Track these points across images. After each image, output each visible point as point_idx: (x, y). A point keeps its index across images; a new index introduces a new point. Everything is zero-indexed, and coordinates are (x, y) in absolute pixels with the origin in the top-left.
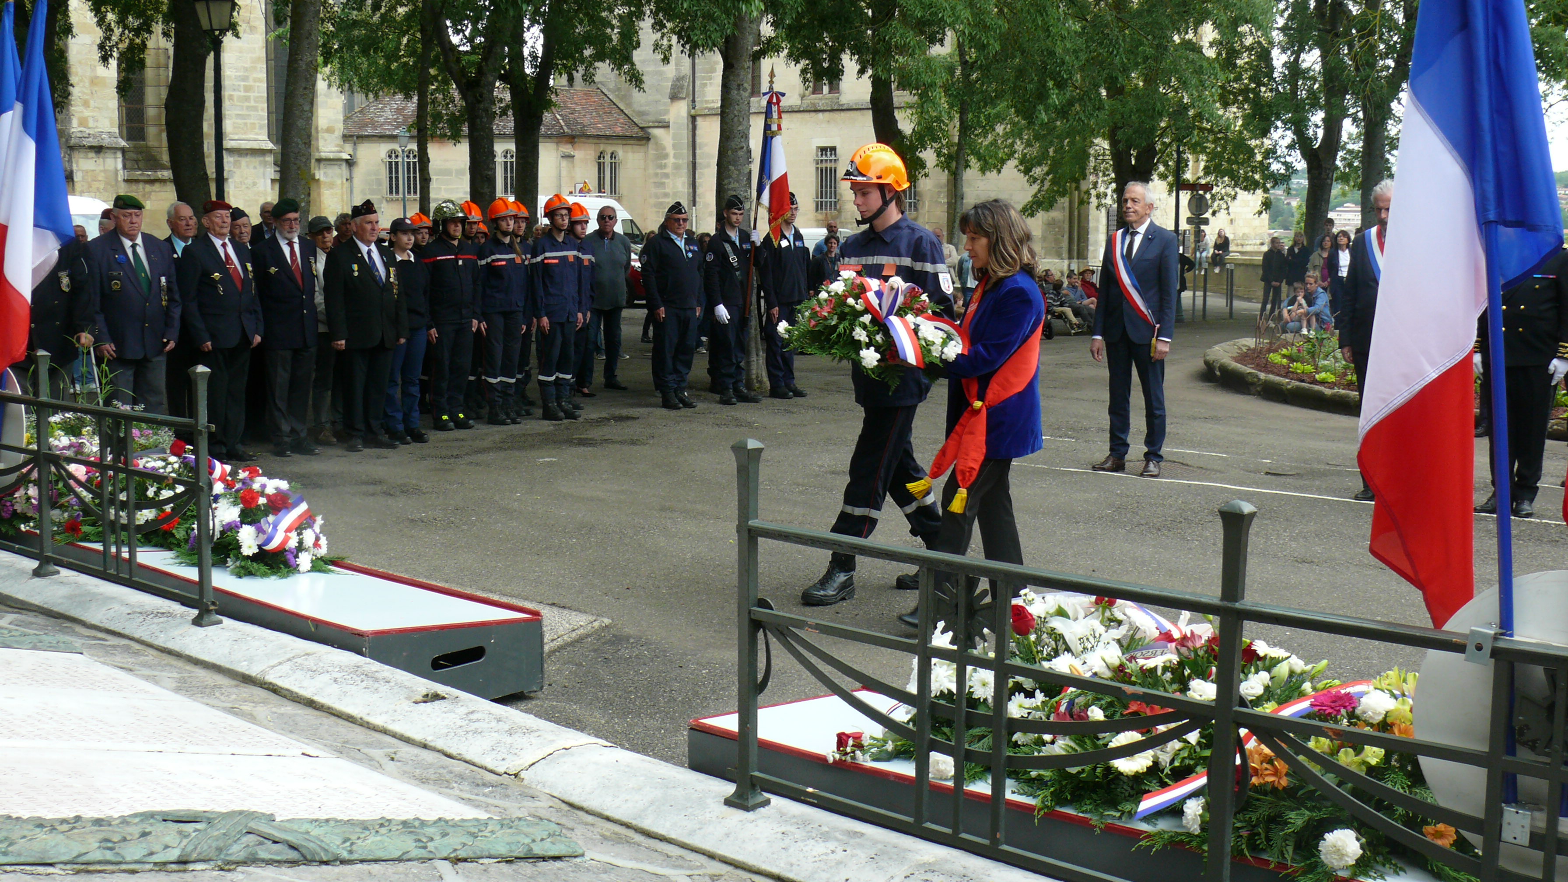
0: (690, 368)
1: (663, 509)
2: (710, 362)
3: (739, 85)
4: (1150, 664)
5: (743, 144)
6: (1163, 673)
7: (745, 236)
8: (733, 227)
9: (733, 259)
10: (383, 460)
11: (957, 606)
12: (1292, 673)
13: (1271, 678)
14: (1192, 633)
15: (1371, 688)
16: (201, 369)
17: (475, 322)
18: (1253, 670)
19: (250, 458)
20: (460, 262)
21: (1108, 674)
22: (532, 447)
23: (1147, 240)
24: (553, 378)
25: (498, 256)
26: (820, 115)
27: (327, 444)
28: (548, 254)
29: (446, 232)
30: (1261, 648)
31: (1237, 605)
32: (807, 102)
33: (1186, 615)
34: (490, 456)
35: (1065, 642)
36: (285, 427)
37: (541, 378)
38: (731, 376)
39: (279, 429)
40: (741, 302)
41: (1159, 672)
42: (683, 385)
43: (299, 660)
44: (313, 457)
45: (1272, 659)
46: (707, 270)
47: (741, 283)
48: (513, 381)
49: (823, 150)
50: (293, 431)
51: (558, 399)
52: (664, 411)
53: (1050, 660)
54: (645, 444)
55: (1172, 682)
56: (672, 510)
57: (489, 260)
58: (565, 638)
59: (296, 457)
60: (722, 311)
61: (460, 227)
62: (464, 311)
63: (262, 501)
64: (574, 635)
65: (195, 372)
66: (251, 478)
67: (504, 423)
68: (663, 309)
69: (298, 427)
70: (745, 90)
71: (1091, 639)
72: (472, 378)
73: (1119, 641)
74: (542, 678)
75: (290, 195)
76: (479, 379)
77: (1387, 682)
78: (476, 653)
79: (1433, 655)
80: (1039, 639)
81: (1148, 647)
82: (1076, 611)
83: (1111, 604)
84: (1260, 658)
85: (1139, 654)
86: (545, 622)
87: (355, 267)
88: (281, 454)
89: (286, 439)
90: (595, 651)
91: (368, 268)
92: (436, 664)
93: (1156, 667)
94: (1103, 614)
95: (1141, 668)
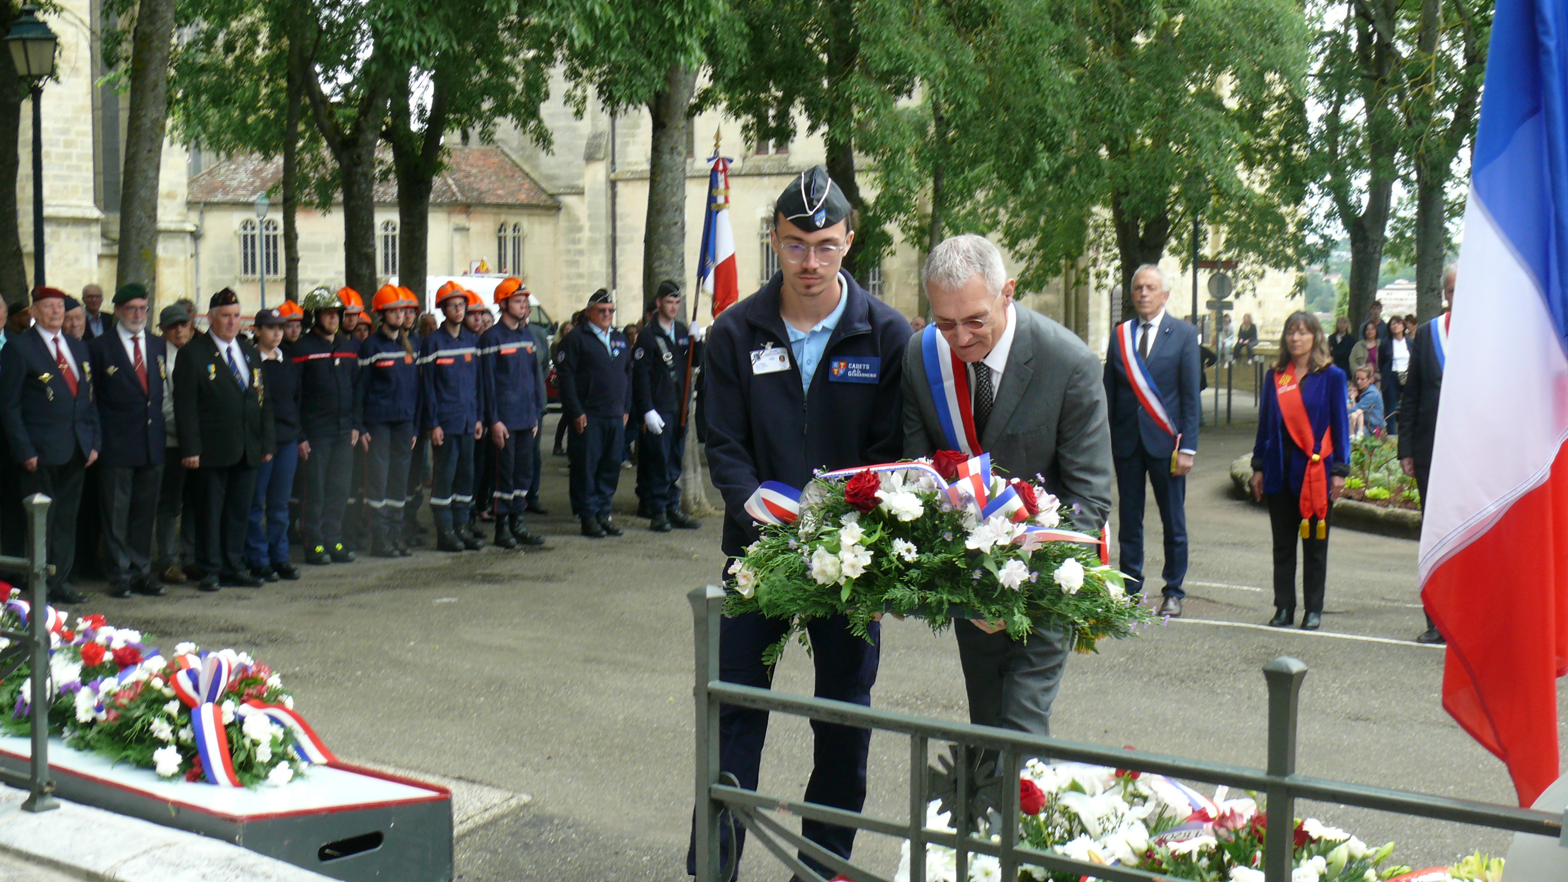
0: (615, 488)
1: (587, 660)
2: (638, 480)
3: (672, 149)
4: (1182, 848)
5: (677, 219)
6: (1199, 859)
7: (682, 330)
8: (668, 318)
9: (667, 357)
10: (245, 602)
11: (956, 781)
12: (1351, 859)
13: (1328, 865)
14: (1232, 812)
15: (1448, 876)
16: (40, 499)
17: (355, 434)
18: (1305, 854)
19: (80, 600)
20: (337, 362)
21: (1134, 861)
22: (426, 584)
23: (1163, 334)
24: (448, 501)
25: (384, 355)
26: (766, 180)
27: (174, 581)
28: (441, 353)
29: (319, 325)
30: (1314, 827)
31: (1287, 780)
32: (749, 164)
33: (1222, 790)
34: (376, 597)
35: (1080, 822)
36: (124, 562)
37: (435, 501)
38: (664, 497)
39: (115, 564)
40: (676, 408)
41: (1195, 858)
42: (607, 508)
43: (158, 853)
44: (158, 599)
45: (1327, 842)
46: (636, 370)
47: (677, 384)
48: (401, 504)
50: (133, 566)
51: (456, 526)
52: (584, 540)
53: (1064, 844)
54: (560, 580)
55: (1210, 869)
56: (598, 661)
57: (374, 359)
58: (477, 819)
59: (137, 598)
60: (655, 419)
61: (336, 319)
62: (343, 421)
63: (108, 656)
64: (487, 816)
65: (31, 502)
66: (94, 628)
67: (389, 555)
68: (583, 417)
69: (139, 561)
70: (680, 154)
71: (1113, 818)
72: (351, 501)
73: (1145, 821)
74: (452, 868)
75: (131, 280)
76: (359, 502)
77: (1467, 869)
78: (372, 840)
79: (1521, 838)
80: (1049, 818)
81: (1179, 827)
82: (1093, 786)
83: (1135, 776)
84: (1313, 841)
85: (1169, 836)
86: (455, 800)
87: (212, 368)
88: (118, 594)
89: (125, 577)
90: (513, 834)
91: (227, 370)
92: (323, 856)
93: (1190, 853)
94: (1125, 788)
95: (1173, 853)
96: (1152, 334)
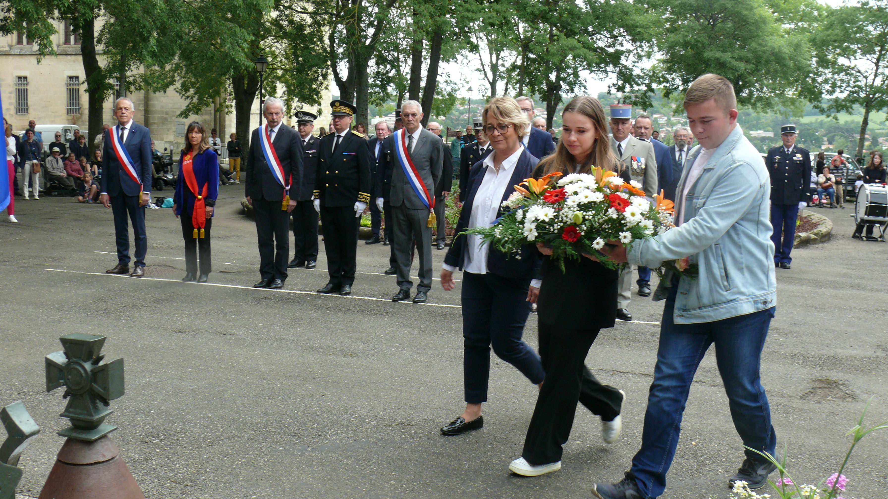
23: (132, 133)
26: (69, 57)
32: (61, 49)
49: (71, 78)
96: (126, 133)
